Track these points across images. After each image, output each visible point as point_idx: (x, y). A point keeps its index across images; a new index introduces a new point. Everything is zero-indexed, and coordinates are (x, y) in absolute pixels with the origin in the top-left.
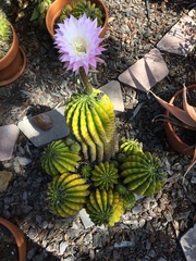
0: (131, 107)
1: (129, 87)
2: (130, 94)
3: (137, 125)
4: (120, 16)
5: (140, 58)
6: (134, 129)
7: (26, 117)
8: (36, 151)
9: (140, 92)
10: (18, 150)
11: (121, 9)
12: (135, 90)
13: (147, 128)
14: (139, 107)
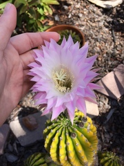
0: (104, 112)
1: (102, 94)
2: (103, 100)
3: (111, 129)
4: (93, 41)
5: (110, 71)
6: (109, 132)
7: (17, 118)
8: (22, 149)
9: (111, 99)
10: (7, 148)
11: (94, 36)
12: (107, 97)
13: (119, 131)
14: (111, 112)
